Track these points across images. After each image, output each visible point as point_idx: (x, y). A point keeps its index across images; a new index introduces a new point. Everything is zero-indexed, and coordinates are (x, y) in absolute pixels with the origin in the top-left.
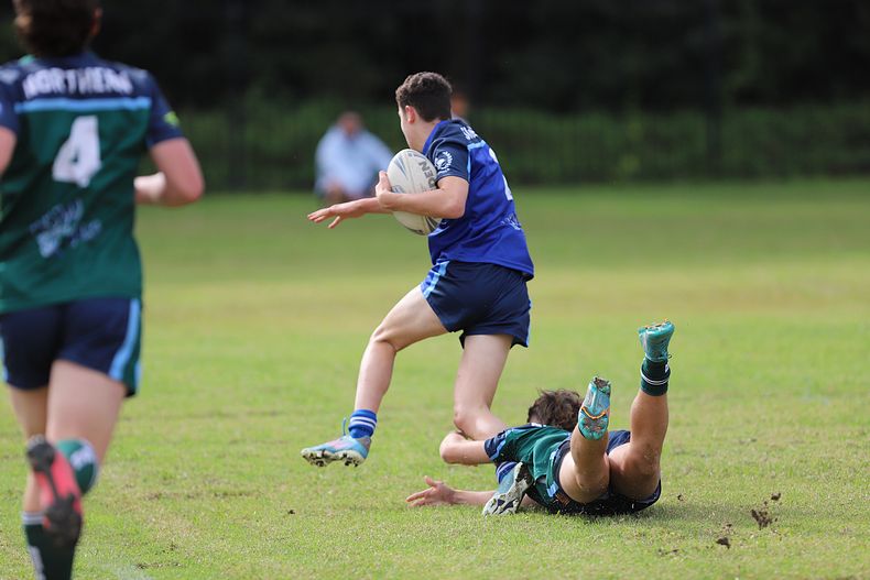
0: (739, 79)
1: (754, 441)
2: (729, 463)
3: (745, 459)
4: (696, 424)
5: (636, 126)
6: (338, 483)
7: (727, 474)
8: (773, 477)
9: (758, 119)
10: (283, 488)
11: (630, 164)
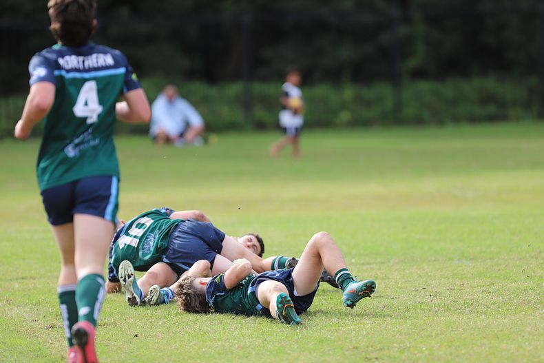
0: (413, 63)
1: (424, 288)
2: (409, 303)
3: (419, 300)
4: (388, 278)
5: (349, 92)
6: (165, 317)
7: (407, 309)
8: (436, 311)
9: (424, 86)
10: (131, 321)
11: (345, 116)
